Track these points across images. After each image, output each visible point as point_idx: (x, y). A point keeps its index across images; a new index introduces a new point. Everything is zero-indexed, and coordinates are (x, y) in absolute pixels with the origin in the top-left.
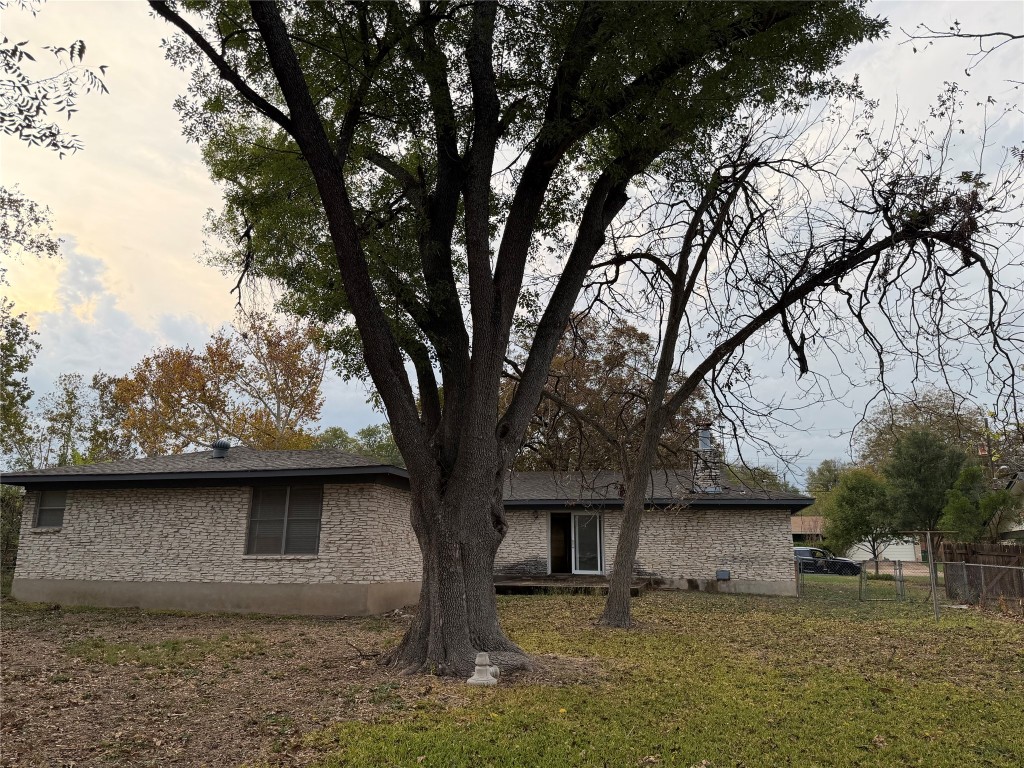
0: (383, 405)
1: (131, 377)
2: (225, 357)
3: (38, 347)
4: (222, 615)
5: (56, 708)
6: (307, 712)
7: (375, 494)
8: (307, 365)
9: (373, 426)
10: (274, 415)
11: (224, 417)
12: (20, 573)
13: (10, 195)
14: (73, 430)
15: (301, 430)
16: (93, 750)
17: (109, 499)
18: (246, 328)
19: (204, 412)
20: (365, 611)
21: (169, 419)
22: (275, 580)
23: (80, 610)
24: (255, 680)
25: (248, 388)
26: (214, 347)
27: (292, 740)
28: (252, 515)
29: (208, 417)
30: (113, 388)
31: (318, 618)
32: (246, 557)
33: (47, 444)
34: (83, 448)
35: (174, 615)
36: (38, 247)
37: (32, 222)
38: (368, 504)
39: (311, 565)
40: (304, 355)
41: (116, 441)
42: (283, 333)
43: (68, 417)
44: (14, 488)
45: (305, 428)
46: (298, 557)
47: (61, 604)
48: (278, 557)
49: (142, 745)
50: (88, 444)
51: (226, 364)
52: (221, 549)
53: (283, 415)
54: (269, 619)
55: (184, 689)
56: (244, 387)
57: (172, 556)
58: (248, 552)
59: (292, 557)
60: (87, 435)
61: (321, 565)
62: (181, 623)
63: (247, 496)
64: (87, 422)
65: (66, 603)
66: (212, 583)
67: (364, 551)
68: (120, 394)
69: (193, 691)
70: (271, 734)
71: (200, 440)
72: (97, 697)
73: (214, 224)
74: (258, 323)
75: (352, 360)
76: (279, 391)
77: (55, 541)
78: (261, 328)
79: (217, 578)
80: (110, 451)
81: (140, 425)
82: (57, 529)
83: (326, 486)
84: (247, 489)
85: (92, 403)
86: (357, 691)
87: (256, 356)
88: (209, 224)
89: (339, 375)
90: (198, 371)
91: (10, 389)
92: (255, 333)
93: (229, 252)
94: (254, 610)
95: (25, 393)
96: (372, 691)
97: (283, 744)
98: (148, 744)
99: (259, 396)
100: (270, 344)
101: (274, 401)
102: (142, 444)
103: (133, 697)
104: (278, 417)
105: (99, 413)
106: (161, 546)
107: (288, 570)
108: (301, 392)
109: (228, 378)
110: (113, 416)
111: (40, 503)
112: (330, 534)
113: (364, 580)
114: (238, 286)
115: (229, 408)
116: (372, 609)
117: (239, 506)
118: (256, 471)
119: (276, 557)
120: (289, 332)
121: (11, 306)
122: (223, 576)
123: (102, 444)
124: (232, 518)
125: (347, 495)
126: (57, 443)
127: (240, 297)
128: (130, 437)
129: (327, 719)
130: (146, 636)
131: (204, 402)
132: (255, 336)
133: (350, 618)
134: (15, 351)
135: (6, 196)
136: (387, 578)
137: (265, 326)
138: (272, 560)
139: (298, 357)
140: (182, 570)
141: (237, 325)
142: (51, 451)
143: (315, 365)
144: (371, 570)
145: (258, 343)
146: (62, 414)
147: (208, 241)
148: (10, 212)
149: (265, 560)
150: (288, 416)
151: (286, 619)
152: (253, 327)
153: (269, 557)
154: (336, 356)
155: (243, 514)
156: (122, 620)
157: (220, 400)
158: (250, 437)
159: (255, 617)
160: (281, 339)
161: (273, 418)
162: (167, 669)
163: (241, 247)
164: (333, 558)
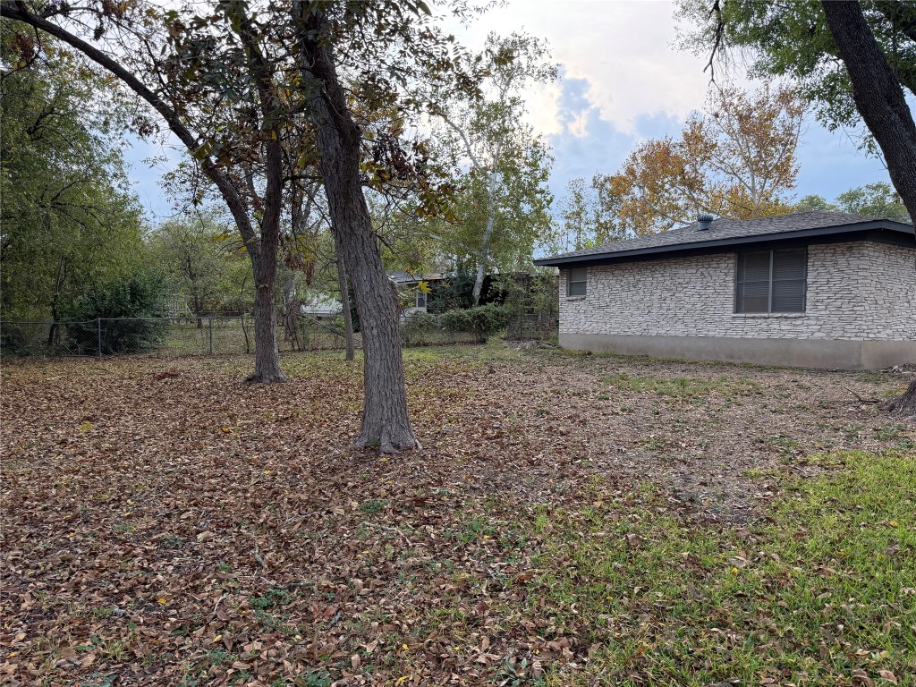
0: (879, 148)
1: (623, 173)
2: (699, 139)
3: (552, 160)
4: (717, 363)
5: (604, 415)
6: (808, 440)
7: (866, 252)
8: (780, 133)
9: (854, 188)
10: (749, 188)
11: (703, 196)
12: (562, 329)
13: (520, 37)
14: (582, 224)
15: (777, 200)
16: (635, 443)
17: (617, 272)
18: (717, 107)
19: (684, 193)
20: (860, 365)
21: (656, 204)
22: (764, 335)
23: (606, 356)
24: (757, 412)
25: (723, 166)
26: (689, 132)
27: (798, 458)
28: (738, 278)
29: (689, 197)
30: (609, 186)
31: (808, 370)
32: (735, 315)
33: (566, 236)
34: (592, 236)
35: (677, 362)
36: (543, 75)
37: (537, 56)
38: (858, 262)
39: (799, 322)
40: (777, 122)
41: (614, 229)
42: (753, 105)
43: (578, 214)
44: (551, 269)
45: (781, 197)
46: (785, 315)
47: (592, 351)
48: (766, 315)
49: (671, 444)
50: (594, 234)
51: (701, 146)
52: (712, 309)
53: (758, 187)
54: (761, 368)
55: (698, 413)
56: (719, 165)
57: (670, 316)
58: (737, 310)
59: (780, 315)
60: (593, 227)
61: (809, 322)
62: (683, 367)
63: (733, 261)
64: (592, 216)
65: (595, 351)
66: (706, 337)
67: (855, 309)
68: (615, 189)
69: (704, 415)
70: (778, 451)
71: (684, 219)
72: (631, 411)
73: (683, 8)
74: (727, 100)
75: (838, 107)
76: (752, 164)
77: (583, 306)
78: (731, 104)
79: (710, 333)
80: (610, 238)
81: (631, 213)
82: (583, 296)
83: (810, 247)
84: (732, 255)
85: (594, 200)
86: (859, 429)
87: (728, 133)
88: (678, 9)
89: (825, 126)
90: (676, 157)
91: (538, 196)
92: (726, 110)
93: (698, 31)
94: (746, 360)
95: (548, 198)
96: (875, 430)
97: (790, 459)
98: (675, 445)
99: (734, 173)
100: (741, 118)
101: (748, 175)
102: (635, 229)
103: (658, 413)
104: (753, 190)
105: (600, 208)
106: (661, 308)
107: (776, 326)
108: (775, 162)
109: (703, 160)
110: (610, 208)
111: (570, 278)
112: (817, 293)
113: (856, 336)
114: (711, 63)
115: (706, 188)
116: (867, 365)
117: (726, 271)
118: (739, 238)
119: (763, 315)
120: (760, 102)
121: (532, 129)
122: (715, 332)
123: (604, 232)
124: (720, 280)
125: (834, 254)
126: (572, 235)
127: (713, 74)
128: (624, 225)
129: (831, 447)
130: (659, 375)
131: (685, 184)
132: (726, 114)
133: (842, 371)
134: (538, 166)
135: (517, 39)
136: (883, 335)
137: (735, 101)
138: (760, 318)
139: (769, 127)
140: (680, 326)
141: (708, 107)
142: (569, 242)
143: (788, 131)
144: (865, 327)
145: (730, 120)
146: (574, 213)
147: (680, 26)
148: (521, 52)
149: (753, 318)
150: (763, 187)
151: (777, 369)
152: (724, 105)
153: (757, 315)
154: (820, 107)
155: (730, 278)
156: (636, 363)
157: (698, 181)
158: (727, 212)
159: (747, 366)
160: (750, 111)
161: (748, 192)
162: (680, 398)
163: (712, 22)
164: (822, 316)
